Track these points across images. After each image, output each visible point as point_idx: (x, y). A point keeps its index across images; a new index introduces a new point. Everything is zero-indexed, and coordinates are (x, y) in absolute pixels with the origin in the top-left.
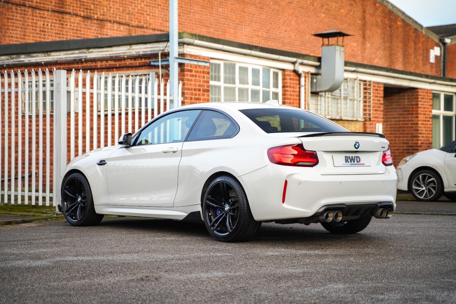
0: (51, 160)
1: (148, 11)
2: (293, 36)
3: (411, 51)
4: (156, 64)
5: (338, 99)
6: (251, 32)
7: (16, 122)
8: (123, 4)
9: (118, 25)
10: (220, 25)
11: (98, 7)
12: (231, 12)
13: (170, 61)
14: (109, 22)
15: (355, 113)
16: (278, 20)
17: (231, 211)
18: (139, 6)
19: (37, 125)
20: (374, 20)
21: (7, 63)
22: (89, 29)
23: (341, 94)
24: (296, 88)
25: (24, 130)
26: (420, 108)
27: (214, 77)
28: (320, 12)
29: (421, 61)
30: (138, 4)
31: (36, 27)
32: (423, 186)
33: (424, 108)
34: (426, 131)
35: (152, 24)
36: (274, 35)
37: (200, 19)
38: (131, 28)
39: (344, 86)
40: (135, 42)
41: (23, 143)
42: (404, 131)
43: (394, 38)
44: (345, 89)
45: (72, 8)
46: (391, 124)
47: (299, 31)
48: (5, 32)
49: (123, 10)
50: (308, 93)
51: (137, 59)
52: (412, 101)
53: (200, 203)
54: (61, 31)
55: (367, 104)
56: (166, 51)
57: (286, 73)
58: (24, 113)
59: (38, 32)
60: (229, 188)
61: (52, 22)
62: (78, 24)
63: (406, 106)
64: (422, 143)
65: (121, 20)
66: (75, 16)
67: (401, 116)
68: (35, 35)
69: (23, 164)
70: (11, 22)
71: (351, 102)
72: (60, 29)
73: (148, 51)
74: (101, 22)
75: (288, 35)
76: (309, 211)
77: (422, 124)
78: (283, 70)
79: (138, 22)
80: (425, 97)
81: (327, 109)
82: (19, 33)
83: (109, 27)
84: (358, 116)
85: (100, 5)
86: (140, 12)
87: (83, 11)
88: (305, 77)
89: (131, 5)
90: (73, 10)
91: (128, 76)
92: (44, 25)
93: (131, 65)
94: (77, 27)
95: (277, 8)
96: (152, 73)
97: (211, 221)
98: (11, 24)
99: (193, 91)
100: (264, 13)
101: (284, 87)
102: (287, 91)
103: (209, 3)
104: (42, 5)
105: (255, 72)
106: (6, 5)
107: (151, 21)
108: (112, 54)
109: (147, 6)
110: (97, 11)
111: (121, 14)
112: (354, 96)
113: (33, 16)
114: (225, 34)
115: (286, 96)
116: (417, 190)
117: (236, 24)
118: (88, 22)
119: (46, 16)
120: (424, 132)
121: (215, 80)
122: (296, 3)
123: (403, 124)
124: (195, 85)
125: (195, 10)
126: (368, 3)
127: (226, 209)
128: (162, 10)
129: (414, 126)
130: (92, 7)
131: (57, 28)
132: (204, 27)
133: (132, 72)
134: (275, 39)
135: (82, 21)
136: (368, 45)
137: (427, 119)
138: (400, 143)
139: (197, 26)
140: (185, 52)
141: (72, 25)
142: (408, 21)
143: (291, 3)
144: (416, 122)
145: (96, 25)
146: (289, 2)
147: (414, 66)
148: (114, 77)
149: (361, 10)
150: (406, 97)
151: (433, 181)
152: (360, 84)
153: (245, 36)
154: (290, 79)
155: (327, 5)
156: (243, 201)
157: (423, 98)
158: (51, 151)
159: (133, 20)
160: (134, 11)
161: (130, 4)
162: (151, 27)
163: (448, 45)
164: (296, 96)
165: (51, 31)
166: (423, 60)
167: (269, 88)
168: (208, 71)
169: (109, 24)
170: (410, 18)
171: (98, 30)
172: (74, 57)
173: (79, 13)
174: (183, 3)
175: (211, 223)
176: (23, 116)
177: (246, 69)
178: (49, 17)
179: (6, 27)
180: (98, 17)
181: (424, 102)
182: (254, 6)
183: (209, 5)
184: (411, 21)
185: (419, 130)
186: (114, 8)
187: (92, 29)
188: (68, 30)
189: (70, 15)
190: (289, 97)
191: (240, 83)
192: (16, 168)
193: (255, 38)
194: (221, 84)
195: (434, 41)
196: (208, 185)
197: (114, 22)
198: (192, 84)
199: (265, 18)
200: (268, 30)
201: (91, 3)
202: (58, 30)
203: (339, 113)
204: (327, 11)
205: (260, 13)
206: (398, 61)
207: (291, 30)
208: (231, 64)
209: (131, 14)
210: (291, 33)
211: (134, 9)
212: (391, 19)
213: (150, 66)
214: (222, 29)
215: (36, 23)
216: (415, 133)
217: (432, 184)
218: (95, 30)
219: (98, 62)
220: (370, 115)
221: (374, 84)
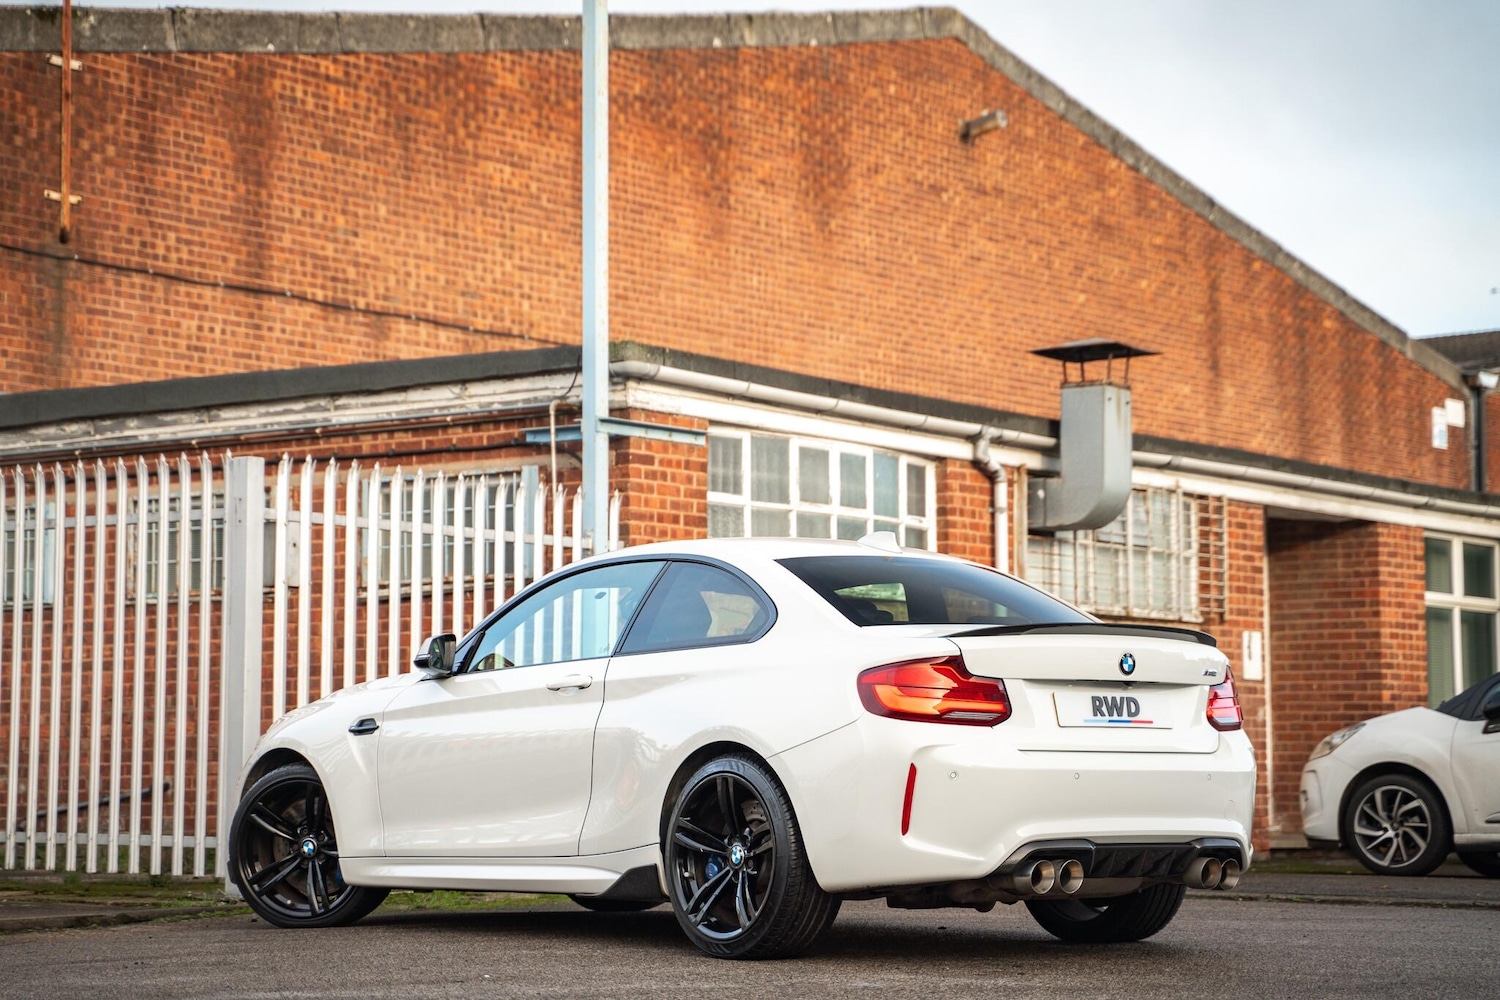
0: (213, 744)
1: (526, 284)
2: (984, 362)
3: (1370, 412)
4: (541, 439)
5: (1116, 551)
6: (851, 350)
7: (109, 627)
8: (446, 263)
9: (431, 328)
10: (754, 326)
11: (370, 272)
12: (787, 288)
13: (583, 429)
14: (402, 320)
15: (1174, 596)
16: (939, 311)
17: (751, 863)
18: (498, 269)
19: (173, 636)
20: (1248, 314)
21: (84, 445)
22: (340, 340)
23: (1125, 536)
24: (981, 517)
25: (130, 651)
26: (1385, 584)
27: (720, 480)
28: (1072, 289)
29: (1402, 443)
30: (494, 263)
31: (176, 335)
32: (1386, 825)
33: (1399, 585)
34: (1405, 657)
35: (539, 326)
36: (927, 360)
37: (691, 310)
38: (471, 338)
39: (1135, 512)
40: (478, 376)
41: (128, 693)
42: (1337, 657)
43: (1312, 370)
44: (1137, 522)
45: (287, 276)
46: (1295, 637)
47: (1004, 348)
48: (81, 353)
49: (447, 282)
50: (1021, 533)
51: (484, 427)
52: (1360, 564)
53: (658, 839)
54: (253, 347)
55: (1213, 569)
56: (572, 400)
57: (950, 469)
58: (133, 599)
59: (183, 350)
60: (744, 793)
61: (225, 322)
62: (306, 324)
63: (1341, 580)
64: (1393, 697)
65: (440, 313)
66: (296, 301)
67: (1325, 611)
68: (172, 360)
69: (127, 757)
70: (100, 323)
71: (1159, 563)
72: (251, 341)
73: (516, 402)
74: (379, 318)
75: (971, 360)
76: (981, 859)
77: (1394, 636)
78: (940, 460)
79: (495, 318)
80: (1399, 550)
81: (1080, 583)
82: (122, 353)
83: (403, 335)
84: (1183, 607)
85: (376, 268)
86: (500, 287)
87: (323, 287)
88: (1011, 483)
89: (474, 268)
90: (293, 282)
91: (454, 479)
92: (200, 328)
93: (466, 445)
94: (304, 335)
95: (934, 273)
96: (529, 469)
97: (688, 895)
98: (101, 329)
99: (655, 523)
100: (894, 290)
101: (942, 512)
102: (954, 525)
103: (716, 261)
104: (197, 269)
105: (852, 466)
106: (85, 268)
107: (536, 316)
108: (407, 412)
109: (521, 268)
110: (366, 285)
111: (441, 295)
112: (1169, 545)
113: (167, 302)
114: (770, 355)
115: (950, 542)
116: (1369, 839)
117: (802, 324)
118: (336, 320)
119: (207, 301)
120: (1400, 660)
121: (725, 490)
122: (993, 258)
123: (1332, 636)
124: (663, 504)
125: (673, 281)
126: (1227, 259)
127: (734, 858)
128: (569, 281)
129: (1367, 642)
130: (351, 273)
131: (241, 339)
132: (703, 335)
133: (465, 467)
134: (928, 372)
135: (319, 317)
136: (1229, 391)
137: (1408, 621)
138: (1323, 697)
139: (679, 330)
140: (631, 403)
141: (288, 328)
142: (1357, 318)
143: (979, 259)
144: (1374, 630)
145: (363, 329)
146: (972, 258)
147: (1380, 460)
148: (410, 482)
149: (1205, 283)
150: (1340, 551)
151: (1417, 811)
152: (1187, 507)
153: (831, 361)
154: (963, 488)
155: (1092, 265)
156: (787, 832)
157: (1393, 555)
158: (214, 716)
159: (480, 312)
160: (482, 285)
161: (470, 263)
162: (534, 335)
163: (1489, 393)
164: (983, 540)
165: (223, 348)
166: (1410, 440)
167: (895, 514)
168: (703, 460)
169: (403, 327)
170: (1363, 308)
171: (368, 346)
172: (291, 423)
173: (309, 291)
174: (637, 260)
175: (688, 900)
176: (130, 608)
177: (822, 456)
178: (218, 304)
179: (86, 337)
180: (368, 305)
181: (1400, 566)
182: (862, 268)
183: (716, 267)
184: (1367, 316)
185: (1385, 656)
186: (418, 276)
187: (348, 341)
188: (274, 344)
189: (280, 298)
190: (960, 543)
191: (804, 499)
192: (105, 771)
193: (864, 368)
194: (745, 500)
195: (1445, 382)
196: (682, 787)
197: (419, 319)
198: (652, 501)
199: (894, 305)
200: (906, 344)
201: (349, 262)
202: (244, 346)
203: (1121, 598)
204: (1094, 284)
205: (880, 291)
206: (1329, 443)
207: (980, 343)
208: (775, 441)
209: (474, 295)
210: (978, 353)
211: (483, 280)
212: (1303, 310)
213: (522, 447)
214: (758, 340)
215: (178, 325)
216: (1372, 666)
217: (1416, 819)
218: (359, 344)
219: (362, 437)
220: (1220, 603)
221: (1233, 508)
